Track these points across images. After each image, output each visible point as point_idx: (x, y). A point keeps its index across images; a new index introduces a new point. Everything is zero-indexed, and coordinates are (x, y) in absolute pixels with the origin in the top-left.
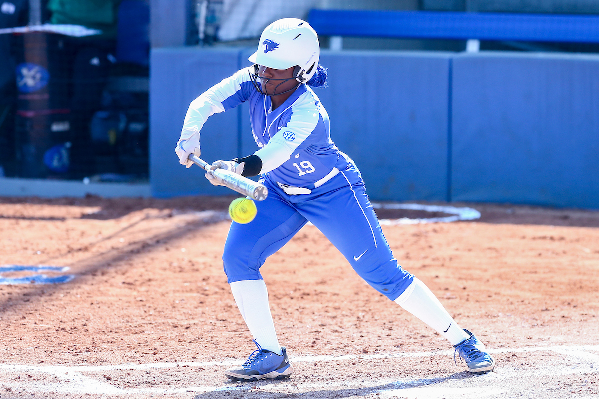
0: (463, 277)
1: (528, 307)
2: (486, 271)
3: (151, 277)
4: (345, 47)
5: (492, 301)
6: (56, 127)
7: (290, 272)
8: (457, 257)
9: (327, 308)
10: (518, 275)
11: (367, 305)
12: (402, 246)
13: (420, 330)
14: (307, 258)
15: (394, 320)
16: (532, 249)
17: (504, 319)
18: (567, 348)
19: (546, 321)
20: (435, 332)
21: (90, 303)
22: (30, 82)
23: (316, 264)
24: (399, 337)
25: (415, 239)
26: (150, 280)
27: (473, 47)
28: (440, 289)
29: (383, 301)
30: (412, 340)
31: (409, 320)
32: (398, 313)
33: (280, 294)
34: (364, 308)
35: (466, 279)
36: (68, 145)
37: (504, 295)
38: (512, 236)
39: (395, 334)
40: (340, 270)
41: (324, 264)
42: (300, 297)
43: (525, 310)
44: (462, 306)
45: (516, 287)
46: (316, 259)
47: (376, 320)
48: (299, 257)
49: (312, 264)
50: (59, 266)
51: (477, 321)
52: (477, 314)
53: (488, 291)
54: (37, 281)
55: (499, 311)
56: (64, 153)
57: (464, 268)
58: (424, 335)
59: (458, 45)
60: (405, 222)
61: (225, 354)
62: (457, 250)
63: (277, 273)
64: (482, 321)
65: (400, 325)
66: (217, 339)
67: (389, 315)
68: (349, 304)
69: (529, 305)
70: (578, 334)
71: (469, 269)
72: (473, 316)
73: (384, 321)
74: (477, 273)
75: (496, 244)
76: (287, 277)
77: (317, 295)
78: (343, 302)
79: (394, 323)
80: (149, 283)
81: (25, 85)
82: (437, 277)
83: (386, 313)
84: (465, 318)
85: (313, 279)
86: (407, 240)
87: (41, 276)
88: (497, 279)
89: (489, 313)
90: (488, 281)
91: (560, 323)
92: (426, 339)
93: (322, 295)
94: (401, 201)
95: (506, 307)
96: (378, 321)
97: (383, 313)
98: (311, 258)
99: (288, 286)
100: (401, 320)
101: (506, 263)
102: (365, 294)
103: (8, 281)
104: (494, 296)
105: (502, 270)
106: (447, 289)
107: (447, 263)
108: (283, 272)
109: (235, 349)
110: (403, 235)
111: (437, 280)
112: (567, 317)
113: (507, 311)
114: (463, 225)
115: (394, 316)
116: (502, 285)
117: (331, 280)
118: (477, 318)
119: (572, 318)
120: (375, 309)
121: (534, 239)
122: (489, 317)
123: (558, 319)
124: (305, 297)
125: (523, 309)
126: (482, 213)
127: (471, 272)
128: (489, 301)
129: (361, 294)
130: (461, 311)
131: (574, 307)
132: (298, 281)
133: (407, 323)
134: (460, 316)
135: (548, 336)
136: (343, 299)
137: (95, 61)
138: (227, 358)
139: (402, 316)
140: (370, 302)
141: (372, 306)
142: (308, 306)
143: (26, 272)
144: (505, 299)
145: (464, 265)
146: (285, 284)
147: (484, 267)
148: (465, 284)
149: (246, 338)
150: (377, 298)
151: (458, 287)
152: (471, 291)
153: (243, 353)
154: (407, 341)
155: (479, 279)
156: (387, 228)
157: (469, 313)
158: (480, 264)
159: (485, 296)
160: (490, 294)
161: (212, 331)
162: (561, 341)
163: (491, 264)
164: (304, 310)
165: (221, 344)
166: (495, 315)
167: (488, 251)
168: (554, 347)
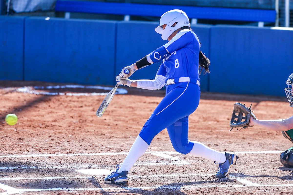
0: (117, 119)
2: (127, 117)
4: (71, 17)
5: (128, 131)
7: (41, 116)
8: (115, 111)
9: (56, 133)
10: (141, 119)
11: (73, 132)
12: (92, 105)
13: (95, 143)
14: (49, 110)
15: (84, 138)
16: (148, 108)
17: (132, 139)
18: (158, 152)
20: (101, 144)
23: (53, 113)
24: (85, 146)
25: (98, 102)
27: (127, 18)
28: (106, 125)
29: (80, 130)
30: (91, 148)
31: (91, 138)
32: (86, 135)
33: (36, 126)
34: (72, 133)
35: (118, 121)
37: (133, 128)
38: (140, 102)
39: (84, 145)
40: (63, 116)
41: (57, 113)
42: (44, 127)
44: (115, 133)
45: (139, 125)
46: (54, 110)
47: (76, 138)
48: (46, 109)
49: (52, 112)
51: (120, 139)
52: (121, 136)
53: (127, 126)
55: (130, 136)
57: (117, 116)
58: (96, 145)
59: (121, 17)
60: (94, 94)
61: (8, 152)
62: (115, 107)
63: (35, 116)
64: (122, 139)
65: (86, 141)
66: (6, 145)
67: (82, 136)
68: (66, 131)
70: (163, 146)
71: (119, 116)
72: (119, 137)
73: (80, 139)
74: (122, 118)
75: (133, 105)
76: (40, 118)
77: (52, 126)
78: (63, 130)
79: (84, 140)
82: (105, 119)
83: (81, 135)
84: (115, 138)
85: (51, 119)
86: (94, 103)
88: (131, 121)
89: (126, 136)
90: (127, 122)
91: (156, 141)
92: (97, 147)
93: (54, 126)
94: (94, 85)
96: (77, 139)
97: (80, 135)
98: (51, 110)
99: (40, 122)
100: (88, 138)
101: (136, 114)
102: (73, 126)
104: (129, 129)
105: (134, 117)
106: (109, 125)
107: (110, 113)
108: (38, 116)
109: (13, 150)
110: (93, 100)
111: (105, 121)
112: (160, 139)
113: (134, 136)
114: (120, 96)
115: (84, 137)
116: (133, 124)
117: (59, 120)
118: (120, 138)
119: (162, 139)
120: (76, 133)
121: (149, 103)
122: (126, 138)
124: (47, 127)
126: (128, 91)
127: (121, 117)
128: (127, 131)
129: (71, 126)
130: (114, 135)
131: (163, 134)
132: (44, 120)
133: (90, 140)
134: (113, 137)
136: (63, 129)
138: (9, 154)
139: (88, 137)
140: (75, 130)
141: (75, 132)
142: (47, 131)
144: (134, 130)
145: (118, 114)
146: (39, 121)
147: (126, 115)
148: (117, 123)
149: (18, 145)
150: (78, 128)
151: (113, 124)
152: (119, 126)
153: (17, 152)
154: (89, 148)
155: (124, 121)
156: (86, 97)
157: (117, 136)
158: (125, 114)
159: (125, 128)
160: (127, 127)
161: (4, 142)
162: (156, 149)
163: (129, 114)
164: (46, 133)
165: (7, 148)
166: (129, 137)
167: (129, 108)
168: (152, 152)
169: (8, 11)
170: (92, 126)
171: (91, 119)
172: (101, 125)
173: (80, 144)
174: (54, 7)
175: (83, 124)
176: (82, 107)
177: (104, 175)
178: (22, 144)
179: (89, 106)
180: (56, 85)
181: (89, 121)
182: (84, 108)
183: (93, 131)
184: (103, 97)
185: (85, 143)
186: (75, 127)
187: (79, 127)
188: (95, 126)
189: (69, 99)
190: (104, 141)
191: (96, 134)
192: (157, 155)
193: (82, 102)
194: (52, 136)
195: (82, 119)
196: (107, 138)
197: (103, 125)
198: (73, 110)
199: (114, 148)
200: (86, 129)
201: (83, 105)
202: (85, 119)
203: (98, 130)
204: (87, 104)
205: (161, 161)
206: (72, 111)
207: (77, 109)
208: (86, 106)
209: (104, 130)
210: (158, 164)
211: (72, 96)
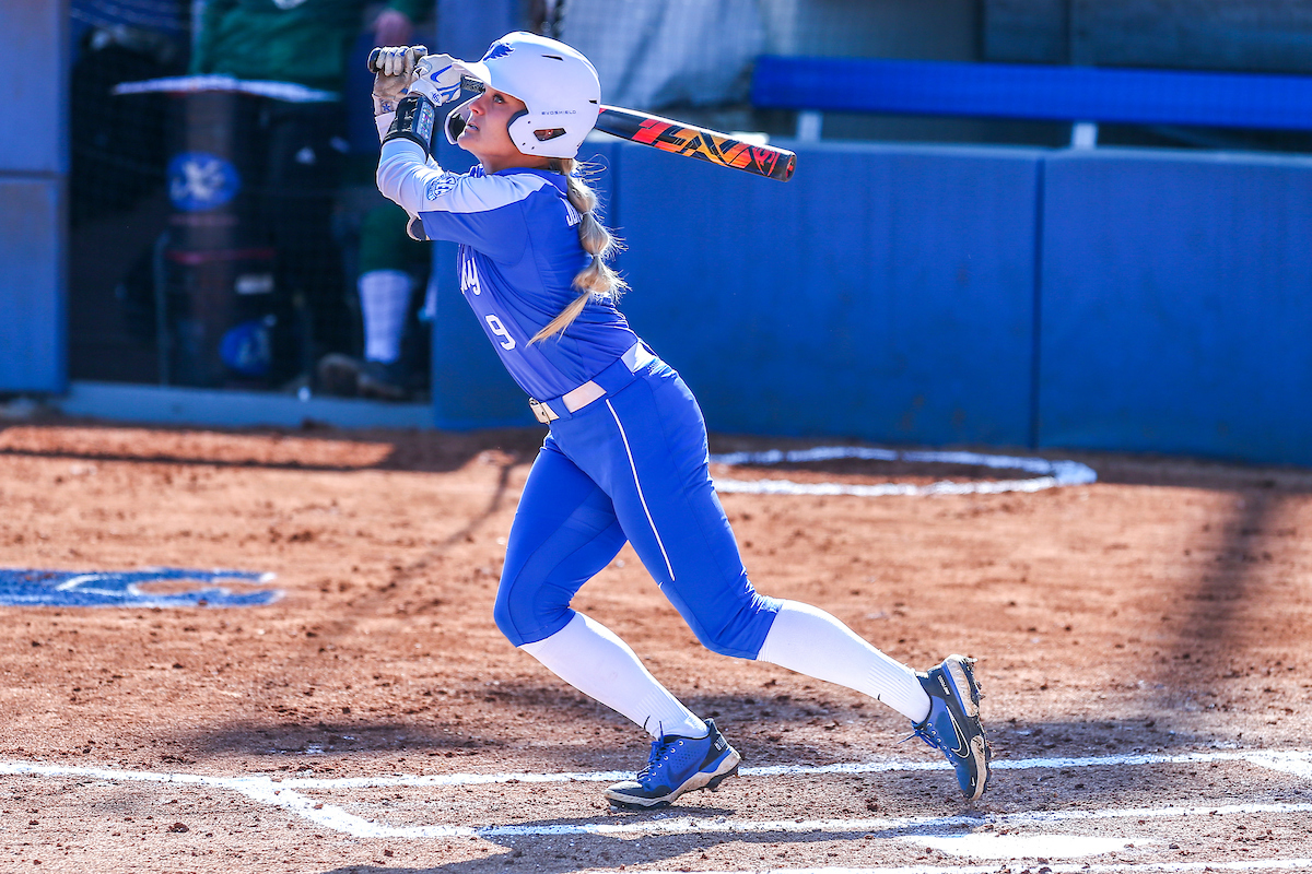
0: (1065, 604)
1: (1198, 670)
2: (1110, 592)
3: (439, 595)
4: (825, 133)
5: (1124, 654)
6: (247, 286)
8: (1051, 562)
10: (1175, 602)
17: (1150, 693)
18: (1278, 754)
19: (1234, 698)
20: (1012, 718)
21: (317, 648)
22: (200, 191)
26: (437, 602)
27: (1084, 136)
28: (1019, 629)
29: (905, 652)
35: (1071, 610)
36: (270, 321)
37: (1148, 644)
40: (816, 588)
41: (785, 575)
43: (1190, 676)
45: (1171, 629)
50: (254, 570)
52: (1095, 681)
53: (1116, 635)
54: (211, 602)
55: (1139, 677)
56: (262, 337)
57: (1067, 587)
59: (1057, 134)
60: (946, 488)
64: (1104, 695)
69: (1199, 666)
71: (1075, 588)
72: (1086, 686)
74: (1092, 597)
75: (1127, 537)
80: (435, 609)
81: (190, 196)
82: (1012, 604)
84: (1071, 689)
87: (219, 592)
88: (1132, 610)
89: (1118, 681)
90: (1115, 613)
91: (1263, 702)
94: (937, 446)
95: (1153, 668)
98: (760, 561)
101: (1149, 578)
103: (152, 601)
104: (1128, 646)
105: (1144, 592)
106: (1033, 630)
107: (1032, 576)
110: (943, 516)
111: (1011, 611)
112: (1275, 691)
113: (1154, 678)
114: (1063, 497)
116: (1144, 623)
119: (1287, 693)
122: (1120, 687)
123: (1258, 696)
125: (1188, 673)
126: (1099, 471)
127: (1081, 594)
128: (1118, 655)
130: (1060, 675)
131: (1290, 670)
134: (1059, 685)
135: (1238, 730)
137: (306, 156)
143: (188, 581)
144: (1150, 651)
145: (1069, 581)
147: (1107, 584)
148: (1069, 619)
151: (1054, 625)
152: (1080, 635)
155: (1098, 610)
156: (912, 501)
157: (1080, 679)
158: (1098, 578)
159: (1109, 644)
160: (1119, 641)
162: (1264, 741)
163: (1119, 579)
166: (1132, 685)
167: (1113, 552)
168: (1250, 753)
170: (957, 635)
172: (996, 629)
174: (746, 86)
175: (913, 624)
177: (1042, 861)
179: (928, 544)
180: (766, 449)
184: (987, 503)
187: (897, 639)
189: (832, 508)
190: (1022, 702)
192: (1273, 766)
193: (896, 522)
194: (777, 683)
196: (1031, 689)
197: (1004, 630)
198: (856, 560)
200: (929, 648)
206: (857, 566)
207: (876, 557)
209: (1012, 653)
211: (845, 497)
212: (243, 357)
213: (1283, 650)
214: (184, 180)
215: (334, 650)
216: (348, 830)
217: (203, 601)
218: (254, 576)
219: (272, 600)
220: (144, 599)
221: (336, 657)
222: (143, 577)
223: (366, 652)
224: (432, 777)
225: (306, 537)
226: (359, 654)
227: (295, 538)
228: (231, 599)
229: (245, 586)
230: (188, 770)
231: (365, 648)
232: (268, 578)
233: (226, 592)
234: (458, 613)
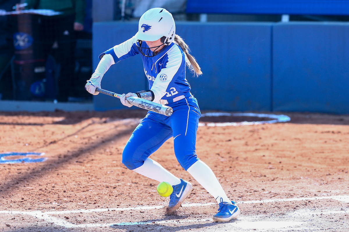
0: (279, 155)
1: (319, 173)
2: (293, 152)
3: (94, 158)
4: (209, 20)
5: (297, 169)
6: (37, 70)
8: (276, 144)
10: (313, 154)
11: (222, 173)
12: (243, 138)
13: (253, 187)
15: (238, 182)
16: (321, 139)
17: (304, 180)
18: (342, 197)
19: (329, 181)
20: (262, 189)
21: (57, 174)
22: (22, 43)
24: (241, 192)
25: (251, 133)
26: (92, 160)
27: (285, 19)
28: (266, 163)
29: (231, 170)
30: (249, 194)
31: (247, 181)
32: (240, 177)
33: (170, 167)
34: (220, 175)
35: (281, 157)
36: (44, 80)
37: (304, 166)
38: (309, 132)
39: (238, 190)
40: (206, 153)
43: (316, 175)
44: (279, 173)
45: (311, 162)
47: (227, 182)
50: (39, 152)
51: (287, 182)
52: (288, 177)
53: (294, 164)
54: (26, 161)
55: (301, 176)
56: (42, 85)
57: (280, 151)
58: (256, 190)
59: (277, 18)
60: (245, 123)
61: (137, 203)
62: (276, 140)
63: (168, 155)
64: (290, 181)
65: (241, 185)
66: (132, 194)
67: (235, 179)
69: (319, 172)
71: (283, 151)
72: (285, 179)
73: (232, 182)
74: (288, 153)
75: (300, 136)
79: (238, 184)
80: (92, 162)
81: (19, 45)
82: (264, 156)
83: (233, 178)
84: (280, 180)
86: (246, 134)
87: (28, 159)
88: (300, 157)
89: (295, 177)
90: (294, 158)
91: (338, 182)
92: (257, 193)
94: (243, 111)
95: (305, 173)
96: (229, 182)
97: (231, 178)
99: (175, 163)
100: (242, 182)
101: (305, 147)
102: (221, 167)
103: (8, 162)
104: (298, 167)
105: (303, 151)
106: (270, 163)
107: (270, 148)
109: (143, 200)
110: (244, 131)
111: (264, 158)
112: (342, 179)
113: (306, 176)
114: (280, 125)
115: (238, 180)
116: (303, 160)
118: (287, 180)
119: (345, 179)
120: (226, 175)
121: (322, 133)
122: (295, 179)
123: (336, 180)
126: (291, 118)
127: (285, 153)
128: (295, 170)
129: (219, 167)
130: (278, 176)
131: (346, 172)
133: (245, 183)
134: (278, 179)
135: (330, 190)
138: (138, 205)
139: (243, 179)
140: (224, 171)
141: (225, 173)
143: (19, 156)
144: (304, 168)
146: (173, 161)
147: (292, 150)
148: (280, 160)
149: (149, 193)
150: (228, 169)
151: (276, 162)
152: (284, 164)
153: (148, 203)
154: (246, 194)
155: (289, 157)
156: (235, 127)
157: (283, 177)
158: (290, 148)
159: (292, 167)
160: (295, 166)
161: (129, 189)
162: (338, 193)
163: (296, 148)
164: (184, 176)
165: (135, 197)
166: (299, 178)
167: (295, 140)
168: (333, 196)
169: (123, 14)
170: (247, 165)
171: (244, 156)
172: (259, 163)
173: (233, 189)
174: (185, 7)
175: (234, 163)
176: (230, 140)
178: (155, 191)
179: (240, 139)
181: (242, 159)
182: (233, 142)
183: (249, 171)
185: (240, 188)
186: (224, 167)
187: (229, 167)
188: (251, 165)
189: (211, 130)
190: (266, 184)
191: (254, 175)
192: (340, 200)
193: (230, 134)
195: (232, 156)
196: (269, 180)
197: (261, 163)
198: (218, 145)
199: (281, 194)
200: (239, 169)
201: (232, 138)
202: (236, 157)
203: (255, 170)
204: (237, 137)
205: (347, 208)
206: (218, 146)
207: (224, 143)
208: (235, 139)
209: (263, 170)
210: (343, 212)
211: (215, 127)
212: (37, 91)
213: (344, 167)
214: (17, 40)
215: (61, 174)
216: (64, 226)
217: (23, 161)
218: (39, 154)
219: (44, 161)
220: (6, 161)
221: (62, 176)
222: (6, 155)
223: (71, 175)
224: (90, 210)
225: (54, 142)
226: (69, 175)
227: (51, 143)
228: (31, 161)
229: (36, 157)
230: (17, 210)
231: (71, 173)
232: (43, 154)
233: (30, 159)
234: (99, 163)
